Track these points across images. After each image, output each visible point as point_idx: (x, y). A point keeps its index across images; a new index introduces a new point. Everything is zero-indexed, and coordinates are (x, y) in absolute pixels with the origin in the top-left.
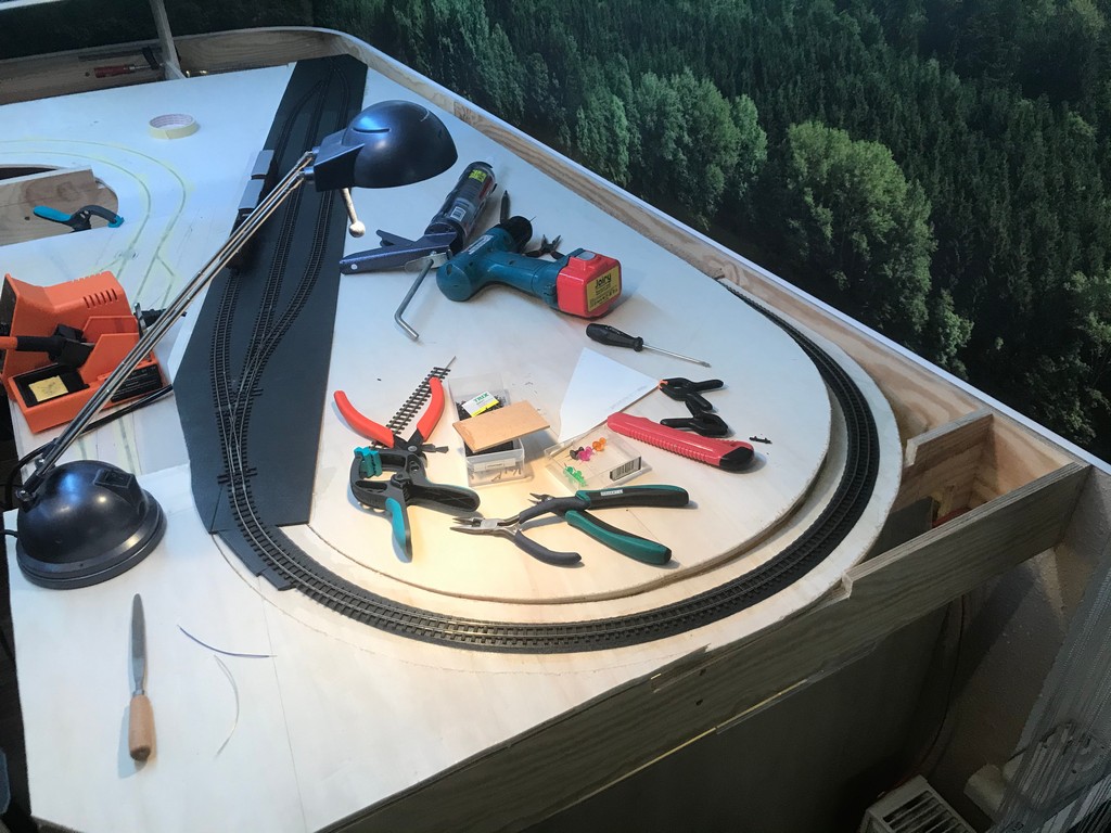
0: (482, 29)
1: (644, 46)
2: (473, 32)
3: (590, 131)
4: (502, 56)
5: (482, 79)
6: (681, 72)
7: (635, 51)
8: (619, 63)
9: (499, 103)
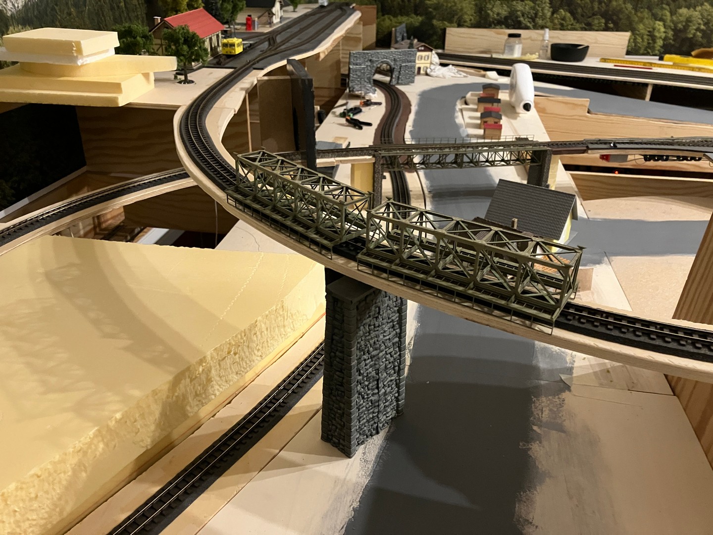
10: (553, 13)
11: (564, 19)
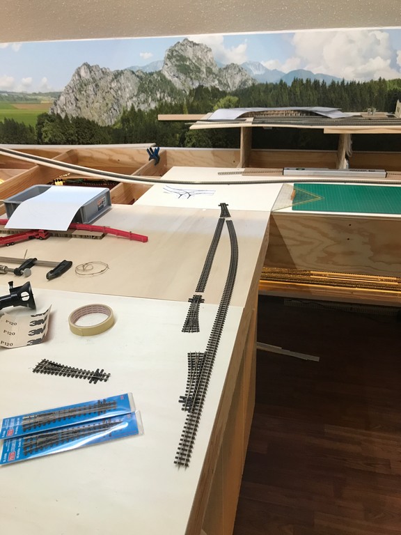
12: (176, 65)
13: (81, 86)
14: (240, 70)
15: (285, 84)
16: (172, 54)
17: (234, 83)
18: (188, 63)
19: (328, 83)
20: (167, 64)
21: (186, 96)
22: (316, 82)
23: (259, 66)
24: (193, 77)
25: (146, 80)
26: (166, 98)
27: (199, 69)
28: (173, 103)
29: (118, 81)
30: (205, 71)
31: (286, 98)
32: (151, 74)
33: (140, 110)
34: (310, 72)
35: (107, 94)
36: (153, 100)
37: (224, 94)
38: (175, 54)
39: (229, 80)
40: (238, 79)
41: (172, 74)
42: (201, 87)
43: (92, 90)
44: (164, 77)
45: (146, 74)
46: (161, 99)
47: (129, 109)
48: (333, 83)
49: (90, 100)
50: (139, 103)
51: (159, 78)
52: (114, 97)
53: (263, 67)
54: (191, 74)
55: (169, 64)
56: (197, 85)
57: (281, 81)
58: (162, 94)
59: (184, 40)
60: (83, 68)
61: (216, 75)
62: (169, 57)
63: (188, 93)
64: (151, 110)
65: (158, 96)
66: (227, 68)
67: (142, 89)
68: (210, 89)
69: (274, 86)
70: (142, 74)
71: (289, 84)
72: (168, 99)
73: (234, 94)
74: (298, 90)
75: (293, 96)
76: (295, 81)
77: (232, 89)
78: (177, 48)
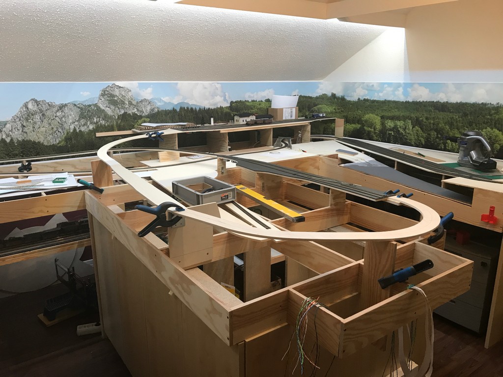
0: (409, 128)
1: (474, 125)
2: (405, 129)
3: (452, 144)
4: (417, 133)
5: (407, 139)
6: (486, 128)
7: (470, 126)
8: (464, 129)
9: (413, 143)
10: (413, 128)
11: (417, 131)
12: (107, 100)
13: (28, 115)
14: (149, 103)
15: (176, 110)
16: (105, 93)
17: (146, 110)
18: (116, 99)
19: (198, 109)
20: (101, 99)
21: (115, 119)
22: (192, 109)
23: (160, 100)
24: (120, 107)
25: (86, 110)
26: (101, 122)
27: (124, 102)
28: (106, 124)
29: (62, 111)
30: (127, 103)
31: (177, 117)
32: (90, 106)
33: (80, 131)
34: (188, 104)
35: (53, 121)
36: (91, 123)
37: (141, 117)
38: (106, 93)
39: (143, 108)
40: (149, 108)
41: (105, 105)
42: (125, 113)
43: (39, 118)
44: (99, 107)
45: (85, 106)
46: (97, 122)
47: (71, 131)
48: (200, 108)
49: (37, 126)
50: (80, 126)
51: (96, 108)
52: (59, 122)
53: (163, 101)
54: (118, 106)
55: (103, 99)
56: (123, 112)
57: (174, 108)
58: (98, 119)
59: (113, 85)
60: (31, 102)
61: (135, 106)
62: (103, 95)
63: (117, 117)
64: (90, 130)
65: (95, 120)
66: (141, 101)
67: (82, 116)
68: (131, 114)
69: (170, 112)
70: (82, 106)
71: (178, 110)
72: (103, 122)
73: (147, 117)
74: (183, 113)
75: (181, 117)
76: (181, 108)
77: (146, 113)
78: (107, 90)
